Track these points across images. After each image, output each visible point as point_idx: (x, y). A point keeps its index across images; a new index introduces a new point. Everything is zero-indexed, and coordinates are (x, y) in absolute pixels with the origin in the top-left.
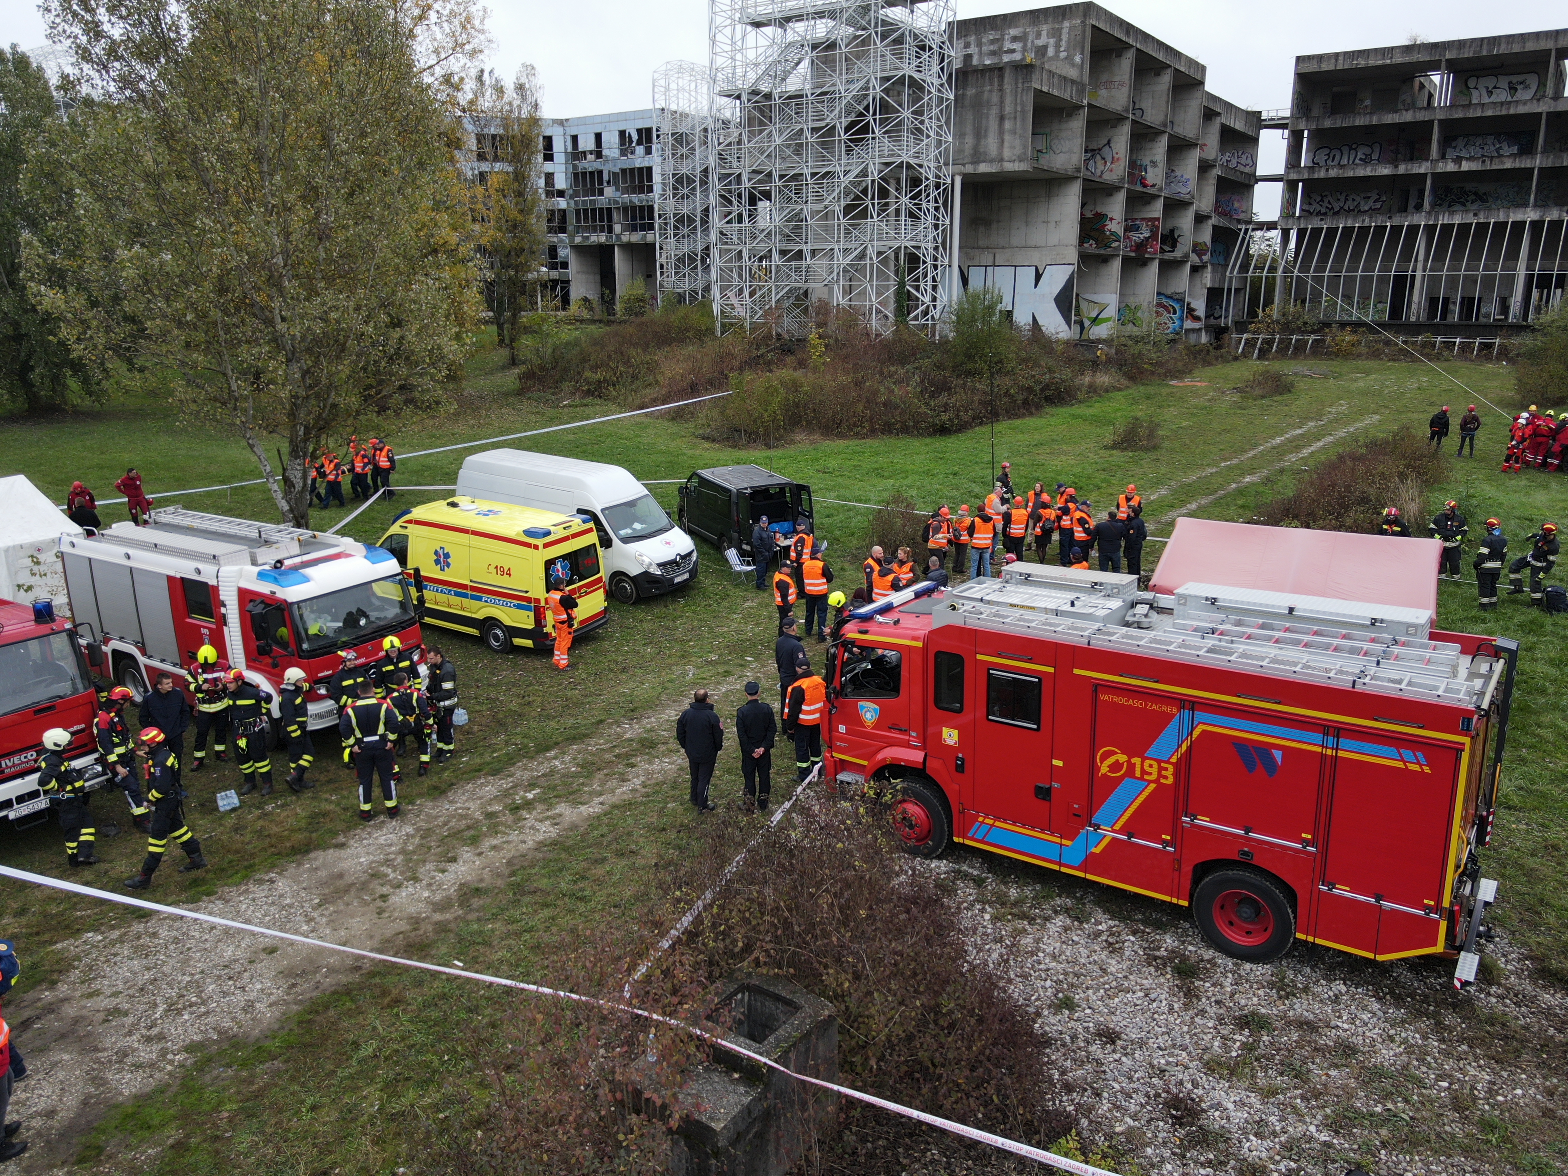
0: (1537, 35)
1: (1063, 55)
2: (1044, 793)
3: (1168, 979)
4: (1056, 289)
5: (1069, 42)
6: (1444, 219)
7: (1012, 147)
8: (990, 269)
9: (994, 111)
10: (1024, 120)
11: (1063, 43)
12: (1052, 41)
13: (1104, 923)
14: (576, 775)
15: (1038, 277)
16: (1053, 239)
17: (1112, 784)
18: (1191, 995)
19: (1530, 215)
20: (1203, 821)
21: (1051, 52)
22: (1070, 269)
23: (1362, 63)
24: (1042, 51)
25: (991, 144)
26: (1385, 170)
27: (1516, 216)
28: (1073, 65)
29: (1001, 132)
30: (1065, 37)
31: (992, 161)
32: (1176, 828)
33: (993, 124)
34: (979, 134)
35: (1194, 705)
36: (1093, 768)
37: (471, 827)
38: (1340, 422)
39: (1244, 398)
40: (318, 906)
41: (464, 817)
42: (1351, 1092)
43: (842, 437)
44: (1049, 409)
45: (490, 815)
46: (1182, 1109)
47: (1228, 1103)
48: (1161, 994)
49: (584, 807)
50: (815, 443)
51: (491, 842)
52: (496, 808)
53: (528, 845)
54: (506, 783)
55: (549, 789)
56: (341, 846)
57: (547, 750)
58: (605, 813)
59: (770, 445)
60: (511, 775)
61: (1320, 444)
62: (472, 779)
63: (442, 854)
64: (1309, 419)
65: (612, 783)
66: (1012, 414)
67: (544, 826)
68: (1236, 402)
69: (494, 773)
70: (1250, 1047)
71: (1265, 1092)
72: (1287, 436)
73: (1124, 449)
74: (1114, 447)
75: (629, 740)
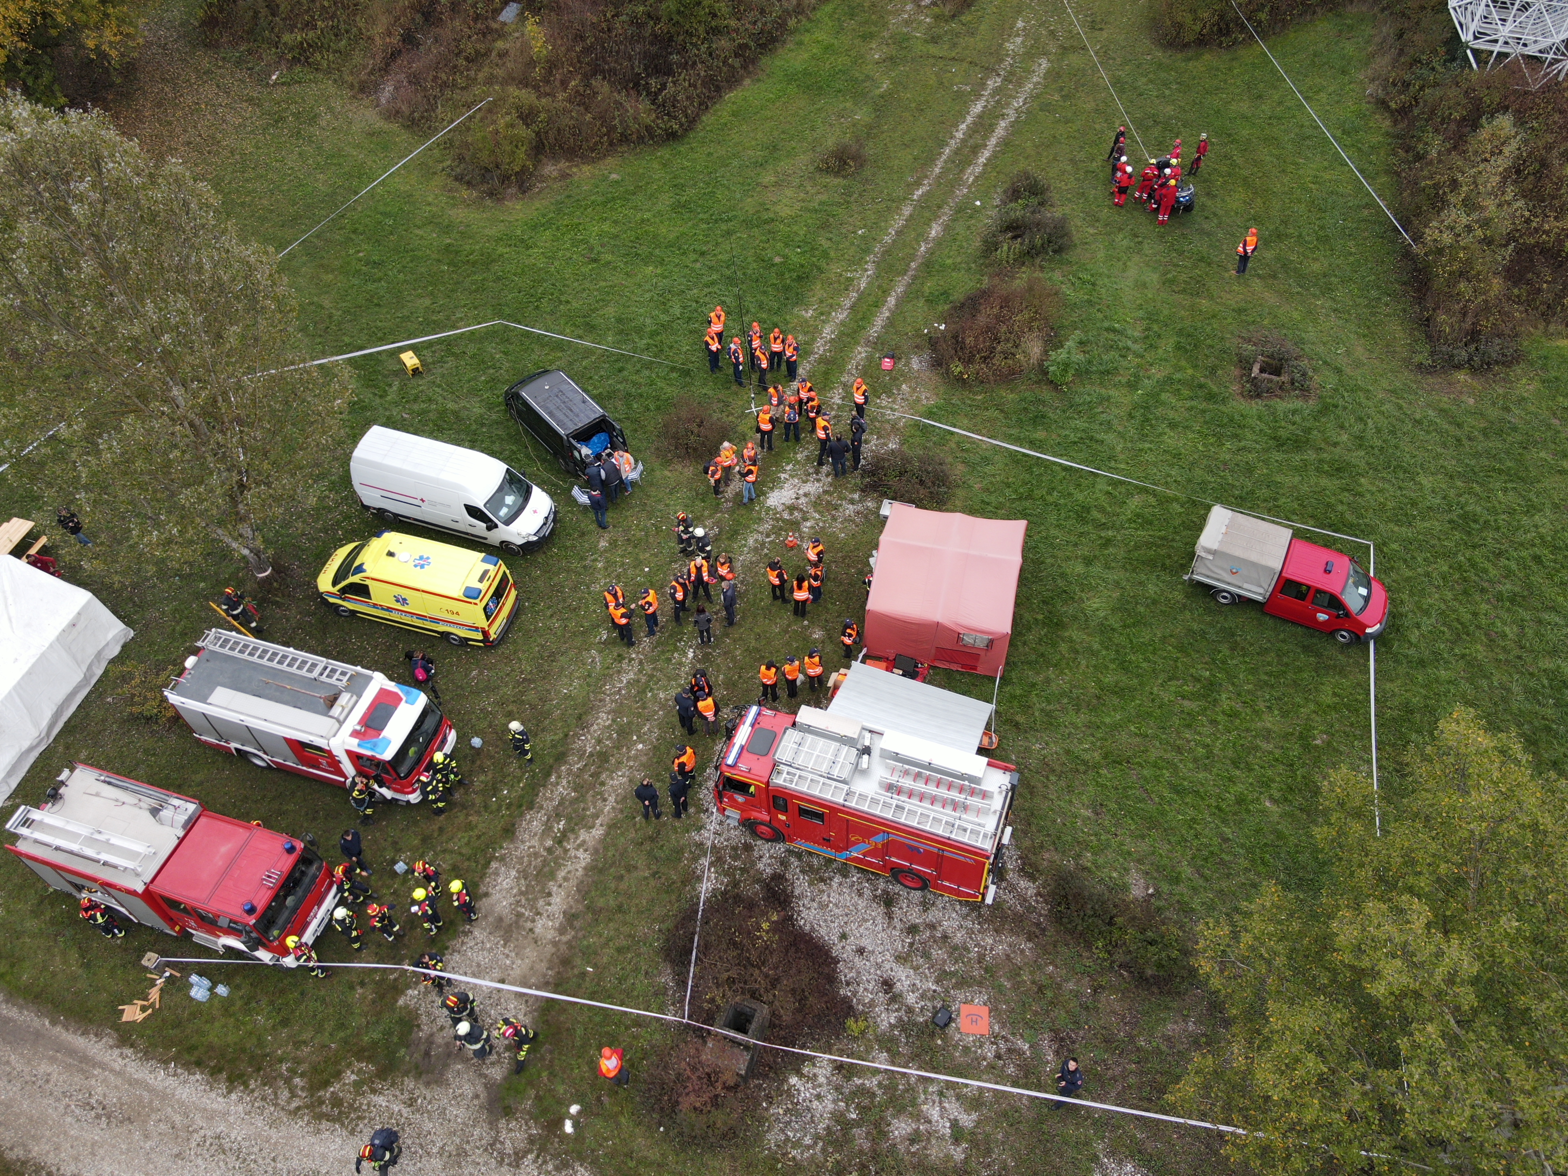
2: (826, 840)
3: (882, 909)
14: (577, 799)
18: (890, 917)
20: (893, 859)
32: (883, 858)
35: (888, 832)
36: (848, 838)
37: (545, 863)
38: (1014, 79)
39: (937, 17)
40: (504, 946)
41: (536, 855)
42: (945, 961)
43: (585, 159)
44: (765, 61)
45: (549, 850)
46: (887, 985)
47: (903, 977)
48: (879, 920)
49: (594, 831)
50: (564, 176)
51: (561, 874)
52: (549, 843)
53: (580, 872)
54: (542, 816)
55: (569, 819)
56: (486, 895)
57: (548, 775)
58: (607, 834)
59: (524, 189)
60: (541, 807)
61: (993, 141)
62: (522, 815)
63: (542, 891)
64: (989, 71)
65: (599, 803)
66: (733, 81)
67: (581, 854)
68: (930, 28)
69: (530, 807)
70: (911, 945)
71: (916, 969)
72: (969, 119)
73: (837, 174)
74: (828, 170)
75: (591, 755)
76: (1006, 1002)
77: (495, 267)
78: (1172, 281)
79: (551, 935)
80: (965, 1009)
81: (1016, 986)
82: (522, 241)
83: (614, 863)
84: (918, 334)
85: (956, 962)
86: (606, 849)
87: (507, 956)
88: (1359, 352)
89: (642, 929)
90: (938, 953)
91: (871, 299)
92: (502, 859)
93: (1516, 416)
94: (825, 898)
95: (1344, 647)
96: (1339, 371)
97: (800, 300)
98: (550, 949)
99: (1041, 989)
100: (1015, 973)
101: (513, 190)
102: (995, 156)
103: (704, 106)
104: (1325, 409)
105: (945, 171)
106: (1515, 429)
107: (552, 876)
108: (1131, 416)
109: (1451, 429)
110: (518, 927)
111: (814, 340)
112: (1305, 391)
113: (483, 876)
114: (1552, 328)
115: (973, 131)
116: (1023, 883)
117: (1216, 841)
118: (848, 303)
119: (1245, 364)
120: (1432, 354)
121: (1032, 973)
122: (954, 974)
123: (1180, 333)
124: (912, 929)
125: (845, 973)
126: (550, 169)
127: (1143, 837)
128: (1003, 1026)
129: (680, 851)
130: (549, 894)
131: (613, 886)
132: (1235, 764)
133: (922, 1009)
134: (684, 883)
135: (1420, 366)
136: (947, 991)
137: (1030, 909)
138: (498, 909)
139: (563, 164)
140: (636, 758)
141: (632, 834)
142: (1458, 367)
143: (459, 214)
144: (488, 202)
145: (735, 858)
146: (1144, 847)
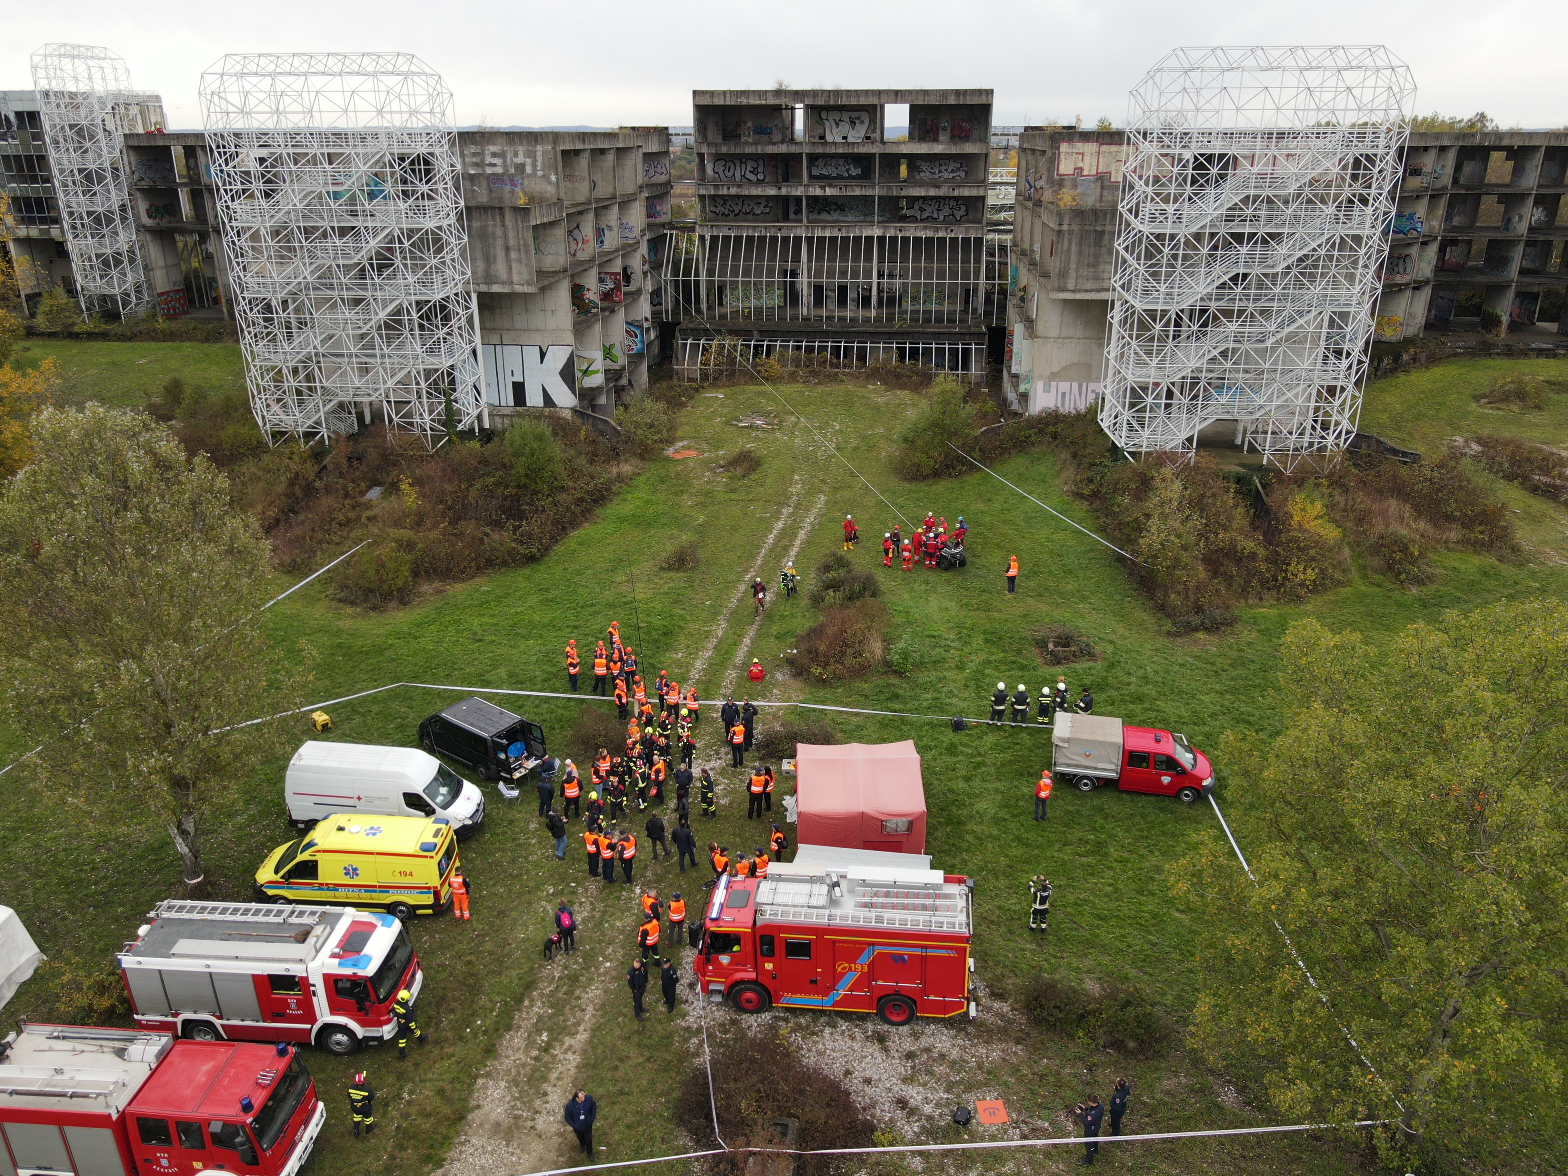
0: (867, 92)
1: (540, 173)
2: (813, 982)
3: (877, 1046)
4: (560, 366)
5: (543, 163)
6: (818, 233)
7: (520, 273)
8: (498, 348)
9: (500, 242)
10: (527, 252)
11: (539, 164)
12: (529, 161)
13: (844, 1025)
14: (555, 1015)
15: (543, 355)
16: (552, 323)
17: (842, 975)
18: (886, 1050)
19: (876, 232)
20: (880, 983)
21: (529, 169)
22: (570, 349)
23: (744, 101)
24: (521, 168)
25: (500, 268)
26: (772, 192)
27: (866, 232)
28: (550, 183)
29: (508, 260)
30: (539, 159)
31: (503, 283)
32: (870, 986)
33: (500, 254)
34: (489, 260)
35: (873, 944)
36: (835, 969)
37: (535, 1070)
38: (802, 507)
39: (731, 478)
40: (507, 1145)
41: (524, 1065)
42: (948, 1075)
43: (456, 579)
44: (598, 511)
45: (537, 1059)
46: (902, 1103)
47: (915, 1094)
48: (877, 1054)
49: (578, 1037)
50: (439, 592)
51: (553, 1076)
52: (535, 1053)
53: (573, 1071)
54: (522, 1034)
55: (550, 1030)
56: (478, 1107)
57: (521, 1001)
58: (593, 1036)
59: (404, 602)
60: (520, 1027)
61: (798, 542)
62: (501, 1037)
63: (537, 1093)
64: (781, 505)
65: (579, 1014)
66: (575, 524)
67: (570, 1056)
68: (727, 484)
69: (508, 1028)
70: (913, 1068)
71: (924, 1085)
72: (775, 532)
73: (678, 570)
74: (670, 568)
75: (560, 978)
76: (1015, 1094)
77: (387, 654)
78: (967, 605)
79: (554, 1128)
80: (980, 1105)
81: (1020, 1080)
82: (410, 634)
83: (606, 1058)
84: (775, 657)
85: (959, 1073)
86: (594, 1048)
87: (512, 1154)
88: (1121, 631)
89: (649, 1104)
90: (940, 1069)
91: (729, 641)
92: (488, 1075)
93: (1249, 653)
94: (820, 1046)
95: (1190, 804)
96: (1112, 642)
97: (668, 648)
98: (556, 1140)
99: (1042, 1077)
100: (1015, 1070)
101: (393, 604)
102: (802, 550)
103: (554, 540)
104: (1112, 666)
105: (765, 563)
106: (1253, 661)
107: (545, 1079)
108: (966, 686)
109: (1208, 666)
110: (518, 1127)
111: (688, 671)
112: (1092, 656)
113: (471, 1092)
114: (1250, 601)
115: (778, 539)
116: (996, 1005)
117: (1146, 946)
118: (710, 646)
119: (1041, 644)
120: (1174, 624)
121: (1031, 1067)
122: (960, 1082)
123: (985, 632)
124: (910, 1056)
125: (859, 1101)
126: (425, 587)
127: (1086, 955)
128: (1020, 1112)
129: (670, 1036)
130: (545, 1094)
131: (609, 1075)
132: (1140, 892)
133: (941, 1115)
134: (681, 1061)
135: (1169, 633)
136: (959, 1096)
137: (1011, 1022)
138: (493, 1117)
139: (436, 584)
140: (605, 973)
141: (617, 1032)
142: (1196, 629)
143: (346, 624)
144: (372, 614)
145: (726, 1032)
146: (1088, 963)
